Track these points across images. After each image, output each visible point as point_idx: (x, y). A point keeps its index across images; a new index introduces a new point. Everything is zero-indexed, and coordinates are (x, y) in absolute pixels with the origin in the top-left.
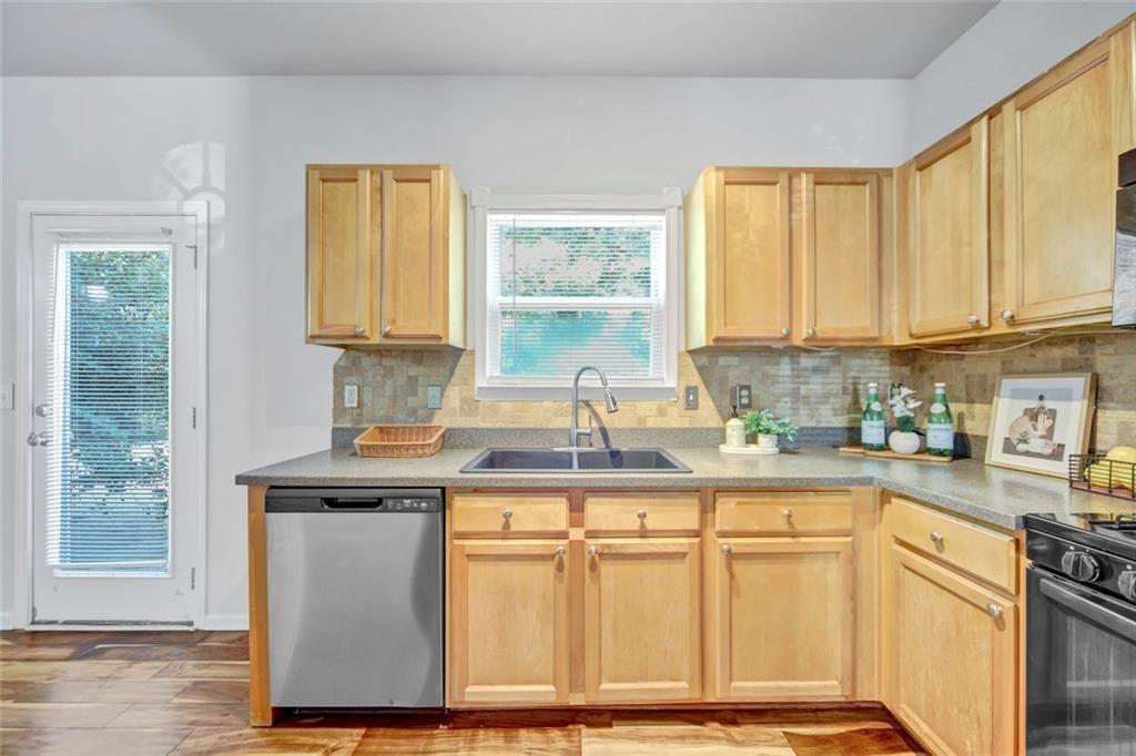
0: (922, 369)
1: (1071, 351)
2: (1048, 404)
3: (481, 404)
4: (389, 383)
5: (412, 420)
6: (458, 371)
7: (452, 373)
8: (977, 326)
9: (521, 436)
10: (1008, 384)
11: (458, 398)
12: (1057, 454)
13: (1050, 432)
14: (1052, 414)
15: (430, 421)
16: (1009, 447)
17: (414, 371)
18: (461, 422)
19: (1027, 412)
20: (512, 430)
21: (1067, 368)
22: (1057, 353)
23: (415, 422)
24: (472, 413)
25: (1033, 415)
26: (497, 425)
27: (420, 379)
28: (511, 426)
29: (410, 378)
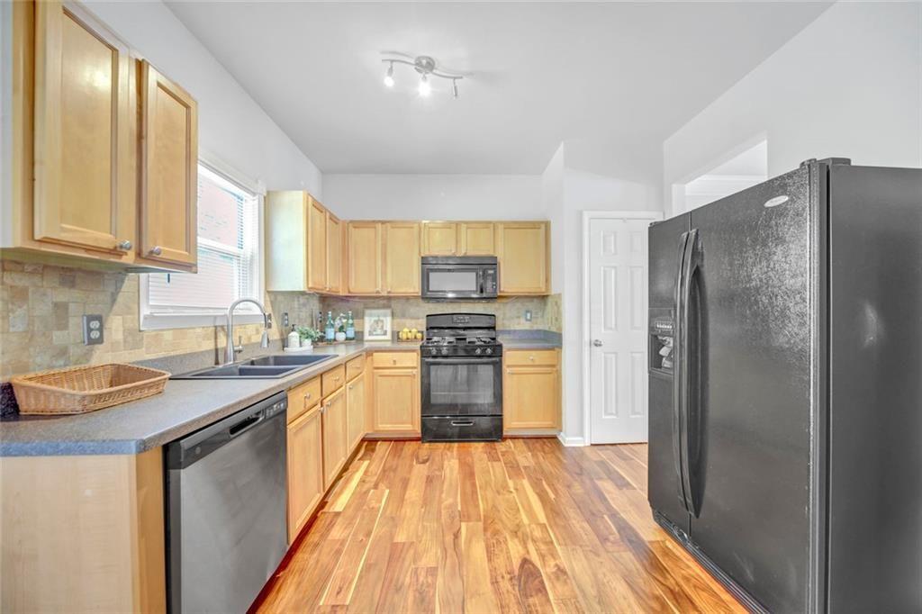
0: (329, 306)
1: (385, 302)
2: (381, 318)
3: (145, 334)
4: (19, 312)
5: (62, 362)
6: (120, 299)
7: (114, 301)
8: (378, 292)
9: (182, 361)
10: (367, 312)
11: (121, 329)
12: (385, 334)
13: (382, 327)
14: (382, 321)
15: (88, 360)
16: (371, 334)
17: (63, 295)
18: (126, 357)
19: (375, 321)
20: (173, 357)
21: (384, 307)
22: (382, 302)
23: (65, 365)
24: (137, 345)
25: (377, 322)
26: (162, 355)
27: (72, 307)
28: (172, 354)
29: (56, 305)
